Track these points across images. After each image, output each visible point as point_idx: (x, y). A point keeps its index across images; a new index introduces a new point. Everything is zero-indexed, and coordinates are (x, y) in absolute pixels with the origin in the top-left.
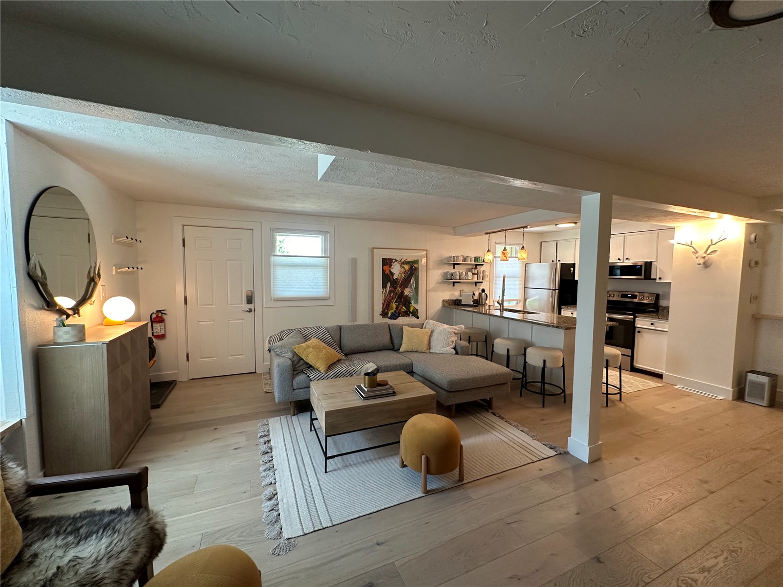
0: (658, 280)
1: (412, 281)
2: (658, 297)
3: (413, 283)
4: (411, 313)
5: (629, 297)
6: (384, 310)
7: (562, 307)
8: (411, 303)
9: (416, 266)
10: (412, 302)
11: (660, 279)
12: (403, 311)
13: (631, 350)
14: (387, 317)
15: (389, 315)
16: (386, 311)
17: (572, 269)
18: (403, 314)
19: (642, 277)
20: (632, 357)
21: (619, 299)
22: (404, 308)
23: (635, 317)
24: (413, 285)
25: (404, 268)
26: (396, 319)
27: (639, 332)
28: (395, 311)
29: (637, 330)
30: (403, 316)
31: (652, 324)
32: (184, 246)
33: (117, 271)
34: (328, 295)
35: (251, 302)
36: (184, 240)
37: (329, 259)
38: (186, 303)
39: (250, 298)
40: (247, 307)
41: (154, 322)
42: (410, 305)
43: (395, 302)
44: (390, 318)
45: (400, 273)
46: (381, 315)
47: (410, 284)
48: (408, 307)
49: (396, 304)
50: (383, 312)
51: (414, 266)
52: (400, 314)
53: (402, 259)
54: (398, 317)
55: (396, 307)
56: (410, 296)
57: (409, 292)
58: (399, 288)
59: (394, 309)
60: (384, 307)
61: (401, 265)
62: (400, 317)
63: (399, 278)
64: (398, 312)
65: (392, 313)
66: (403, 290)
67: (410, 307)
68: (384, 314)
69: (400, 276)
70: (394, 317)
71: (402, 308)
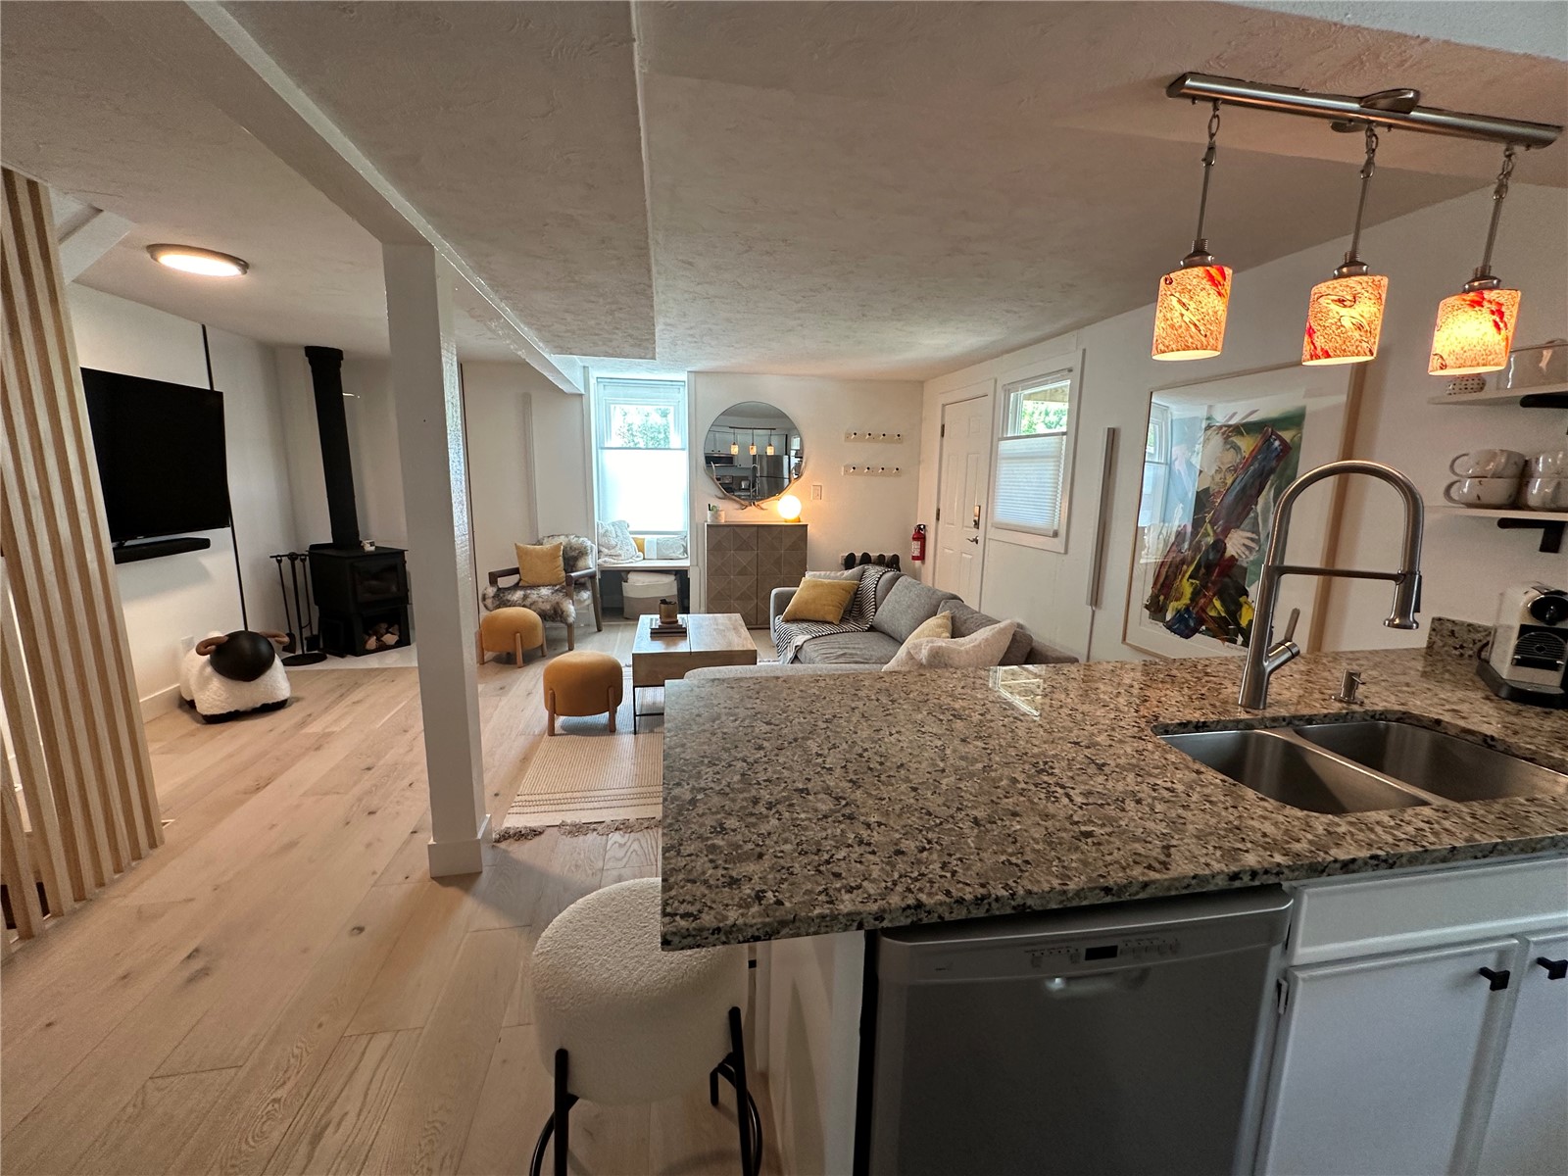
1: (1261, 500)
3: (1266, 511)
4: (1241, 631)
6: (1158, 596)
8: (1246, 593)
9: (1287, 435)
12: (1213, 613)
14: (1163, 620)
15: (1169, 617)
16: (1162, 598)
18: (1212, 626)
22: (1217, 603)
24: (1265, 521)
25: (1237, 449)
26: (1187, 637)
28: (1187, 609)
30: (1213, 633)
32: (943, 435)
33: (846, 471)
34: (1056, 528)
35: (977, 524)
36: (943, 427)
37: (1065, 437)
38: (938, 519)
39: (977, 518)
40: (973, 533)
41: (914, 539)
42: (1242, 599)
43: (1191, 577)
44: (1169, 627)
45: (1219, 471)
46: (1147, 607)
47: (1252, 515)
48: (1233, 608)
49: (1192, 584)
50: (1154, 598)
51: (1279, 438)
52: (1202, 622)
53: (1235, 414)
54: (1195, 631)
55: (1192, 593)
56: (1245, 565)
57: (1244, 545)
58: (1209, 527)
59: (1186, 600)
60: (1158, 586)
61: (1226, 439)
62: (1200, 632)
63: (1214, 488)
64: (1197, 613)
65: (1178, 611)
66: (1221, 537)
67: (1240, 606)
68: (1156, 608)
69: (1217, 479)
70: (1184, 626)
71: (1211, 600)
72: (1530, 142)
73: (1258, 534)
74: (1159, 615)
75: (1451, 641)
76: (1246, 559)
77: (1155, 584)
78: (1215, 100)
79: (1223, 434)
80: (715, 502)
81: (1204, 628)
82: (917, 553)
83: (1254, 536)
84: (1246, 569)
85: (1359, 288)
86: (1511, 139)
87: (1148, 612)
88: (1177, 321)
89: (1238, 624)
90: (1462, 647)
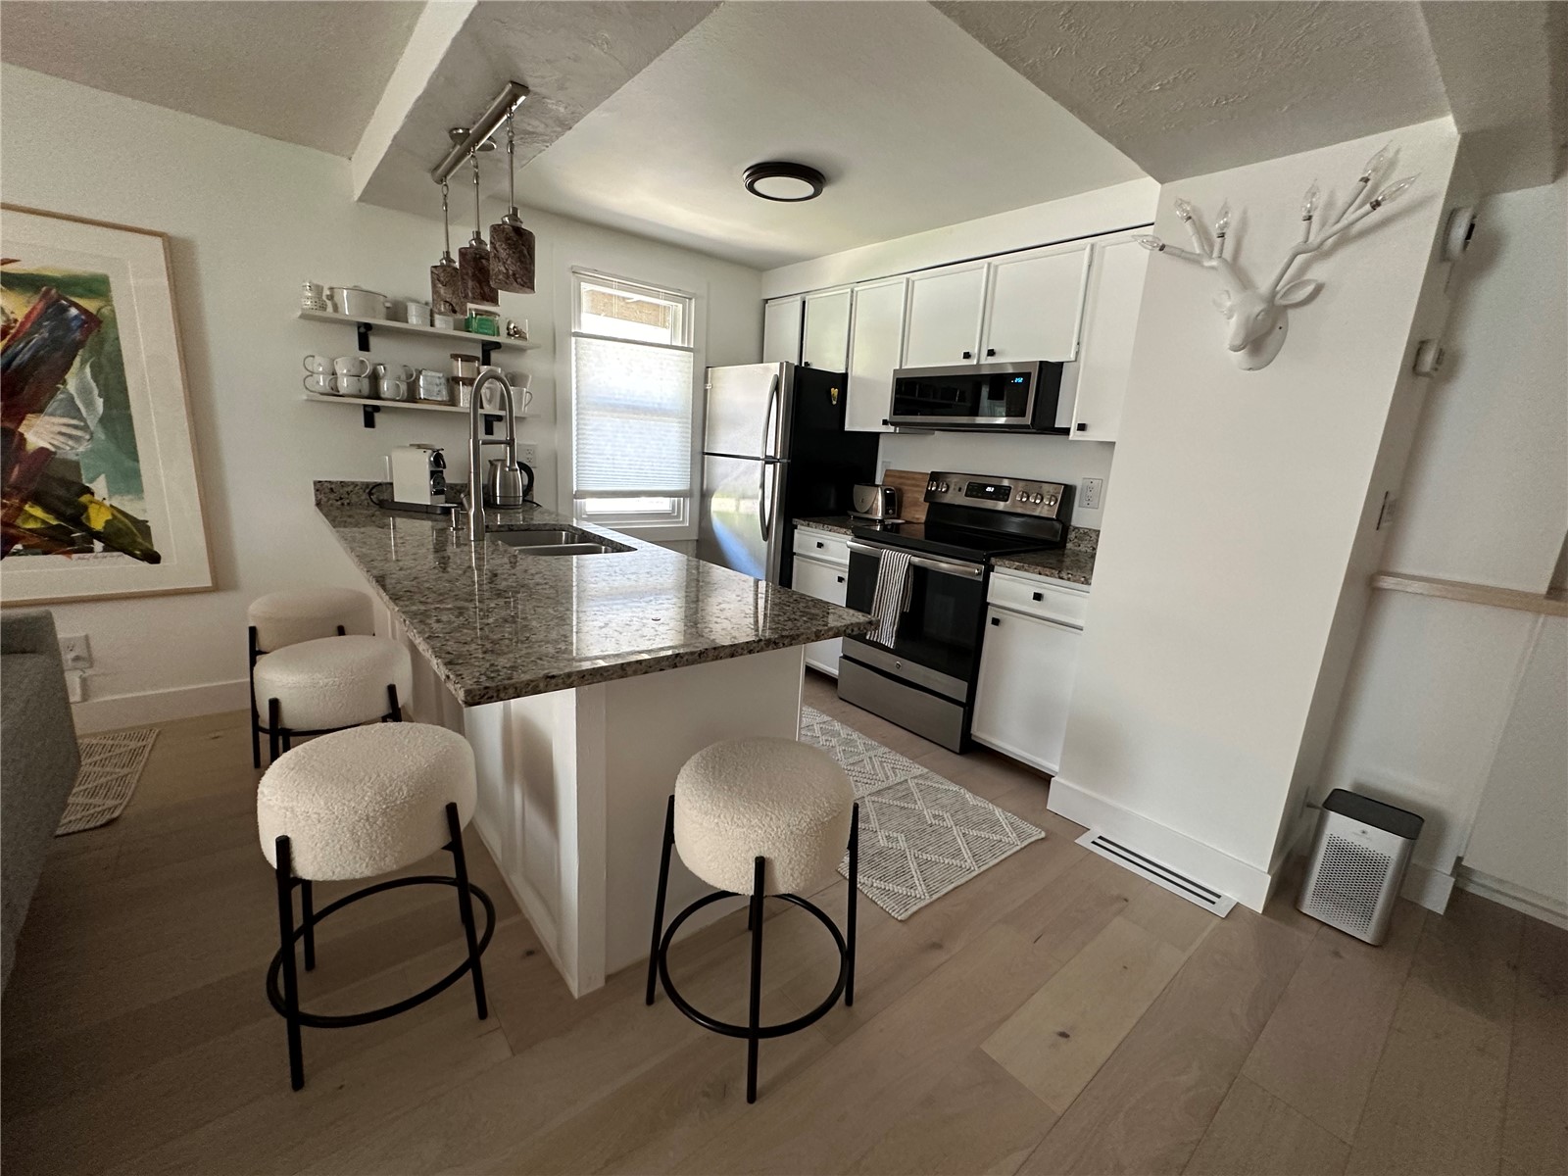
0: (1074, 434)
1: (68, 378)
2: (1069, 491)
3: (84, 391)
4: (98, 536)
5: (990, 496)
7: (795, 521)
8: (88, 491)
10: (100, 487)
11: (1082, 427)
12: (31, 525)
13: (966, 684)
17: (835, 392)
19: (1028, 420)
20: (968, 706)
21: (962, 500)
22: (35, 511)
23: (990, 569)
24: (90, 404)
27: (996, 622)
29: (991, 614)
30: (40, 550)
31: (1038, 597)
42: (83, 500)
47: (63, 394)
48: (68, 511)
51: (75, 305)
52: (11, 540)
56: (72, 457)
57: (59, 433)
62: (14, 553)
64: (1, 530)
66: (9, 425)
67: (83, 509)
71: (21, 509)
73: (83, 420)
76: (72, 450)
81: (19, 546)
83: (72, 421)
84: (77, 462)
89: (86, 529)
90: (341, 498)
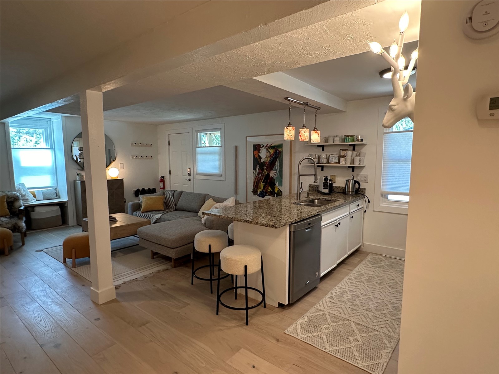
1: (276, 164)
3: (277, 166)
12: (269, 191)
14: (257, 194)
16: (256, 189)
22: (270, 188)
24: (278, 168)
25: (270, 152)
26: (264, 197)
28: (263, 190)
30: (269, 195)
32: (169, 145)
33: (132, 158)
34: (221, 173)
35: (189, 175)
36: (169, 142)
37: (221, 148)
38: (170, 174)
39: (189, 173)
40: (188, 178)
41: (160, 182)
42: (275, 186)
43: (263, 183)
44: (259, 196)
45: (266, 157)
46: (252, 192)
47: (275, 167)
48: (273, 188)
49: (263, 184)
50: (254, 189)
51: (278, 150)
52: (266, 193)
53: (268, 144)
54: (265, 195)
55: (264, 187)
56: (275, 178)
57: (274, 174)
58: (265, 170)
59: (262, 188)
60: (255, 186)
61: (267, 150)
62: (267, 196)
63: (266, 161)
64: (265, 191)
65: (261, 191)
66: (269, 172)
67: (275, 188)
68: (255, 192)
69: (266, 159)
70: (262, 195)
71: (268, 188)
72: (318, 109)
73: (276, 171)
74: (256, 193)
75: (312, 188)
76: (275, 177)
77: (254, 185)
78: (290, 101)
79: (266, 149)
80: (79, 172)
81: (267, 194)
82: (162, 187)
83: (276, 172)
84: (275, 179)
85: (306, 131)
86: (316, 109)
87: (253, 193)
88: (289, 135)
89: (275, 192)
90: (314, 189)
